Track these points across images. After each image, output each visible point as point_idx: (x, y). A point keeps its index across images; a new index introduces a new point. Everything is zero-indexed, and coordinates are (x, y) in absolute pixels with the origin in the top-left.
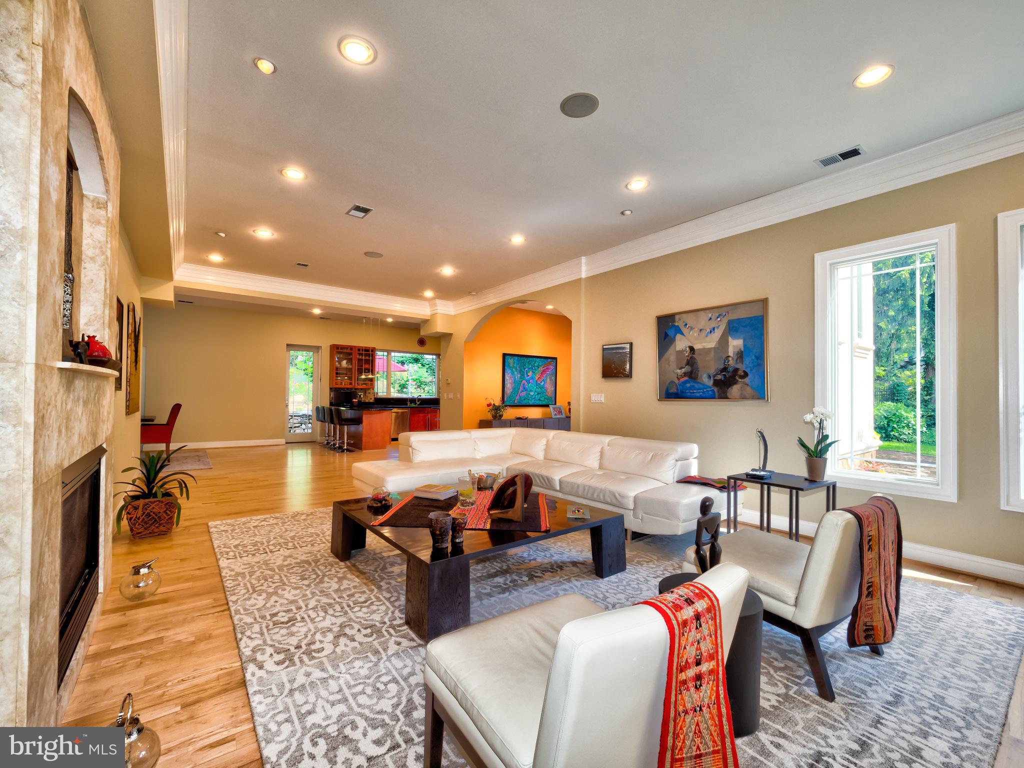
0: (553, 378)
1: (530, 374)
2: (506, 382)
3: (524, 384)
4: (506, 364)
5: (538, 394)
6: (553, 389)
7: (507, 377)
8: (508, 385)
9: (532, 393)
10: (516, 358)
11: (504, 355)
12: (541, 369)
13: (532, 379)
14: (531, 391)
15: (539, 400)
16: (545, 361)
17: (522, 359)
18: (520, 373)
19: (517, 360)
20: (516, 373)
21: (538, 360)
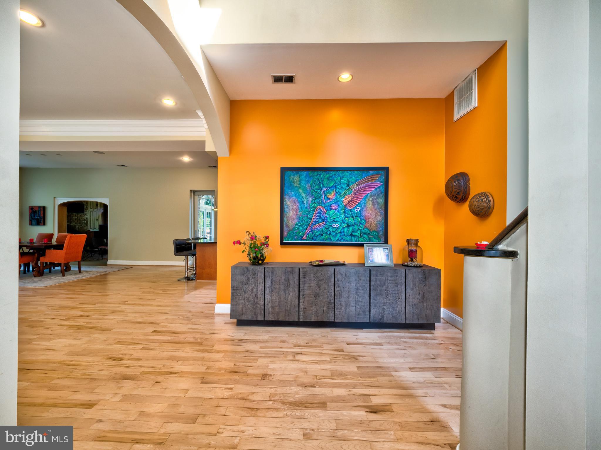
0: (381, 201)
1: (332, 195)
2: (286, 210)
3: (320, 212)
4: (287, 183)
5: (348, 226)
6: (380, 218)
7: (288, 202)
8: (291, 213)
9: (335, 225)
10: (305, 173)
11: (284, 170)
12: (355, 187)
13: (336, 203)
14: (334, 221)
15: (351, 235)
16: (364, 174)
17: (316, 173)
18: (312, 195)
19: (306, 177)
20: (304, 195)
21: (347, 174)
